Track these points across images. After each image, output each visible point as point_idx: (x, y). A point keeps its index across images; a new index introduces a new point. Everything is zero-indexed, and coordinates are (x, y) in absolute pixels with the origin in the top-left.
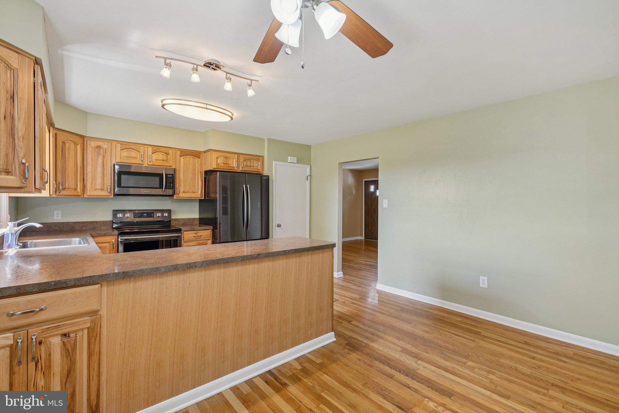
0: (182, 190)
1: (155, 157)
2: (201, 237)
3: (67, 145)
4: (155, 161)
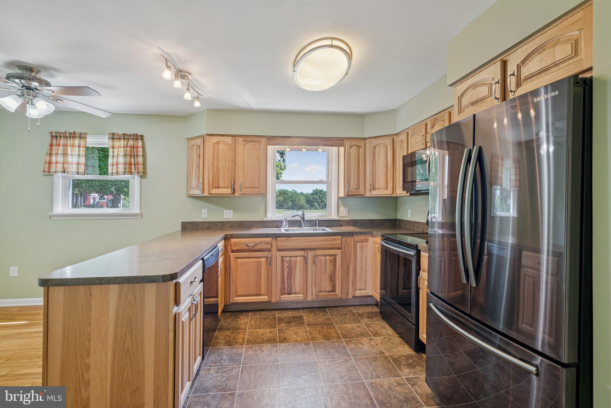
3: (377, 149)
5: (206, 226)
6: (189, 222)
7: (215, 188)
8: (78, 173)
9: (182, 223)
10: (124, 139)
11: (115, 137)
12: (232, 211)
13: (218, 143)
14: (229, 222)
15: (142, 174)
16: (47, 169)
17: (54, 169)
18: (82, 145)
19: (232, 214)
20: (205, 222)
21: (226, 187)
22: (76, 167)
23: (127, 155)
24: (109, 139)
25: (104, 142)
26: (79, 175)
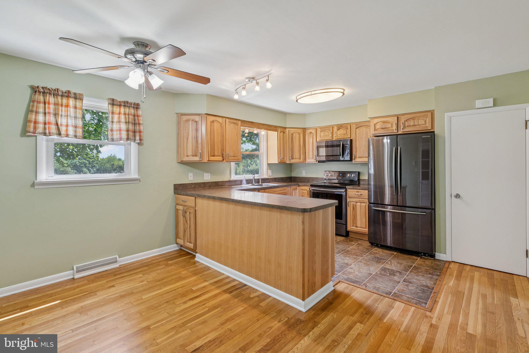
0: (358, 156)
1: (339, 132)
2: (362, 196)
3: (294, 135)
4: (339, 135)
5: (193, 186)
6: (180, 184)
7: (212, 156)
8: (76, 136)
9: (175, 185)
10: (125, 106)
11: (115, 103)
12: (209, 174)
13: (213, 122)
14: (208, 182)
15: (139, 141)
16: (33, 129)
17: (41, 130)
18: (78, 106)
19: (209, 176)
20: (192, 183)
21: (219, 156)
22: (74, 130)
23: (130, 122)
24: (109, 104)
25: (104, 106)
26: (77, 138)
